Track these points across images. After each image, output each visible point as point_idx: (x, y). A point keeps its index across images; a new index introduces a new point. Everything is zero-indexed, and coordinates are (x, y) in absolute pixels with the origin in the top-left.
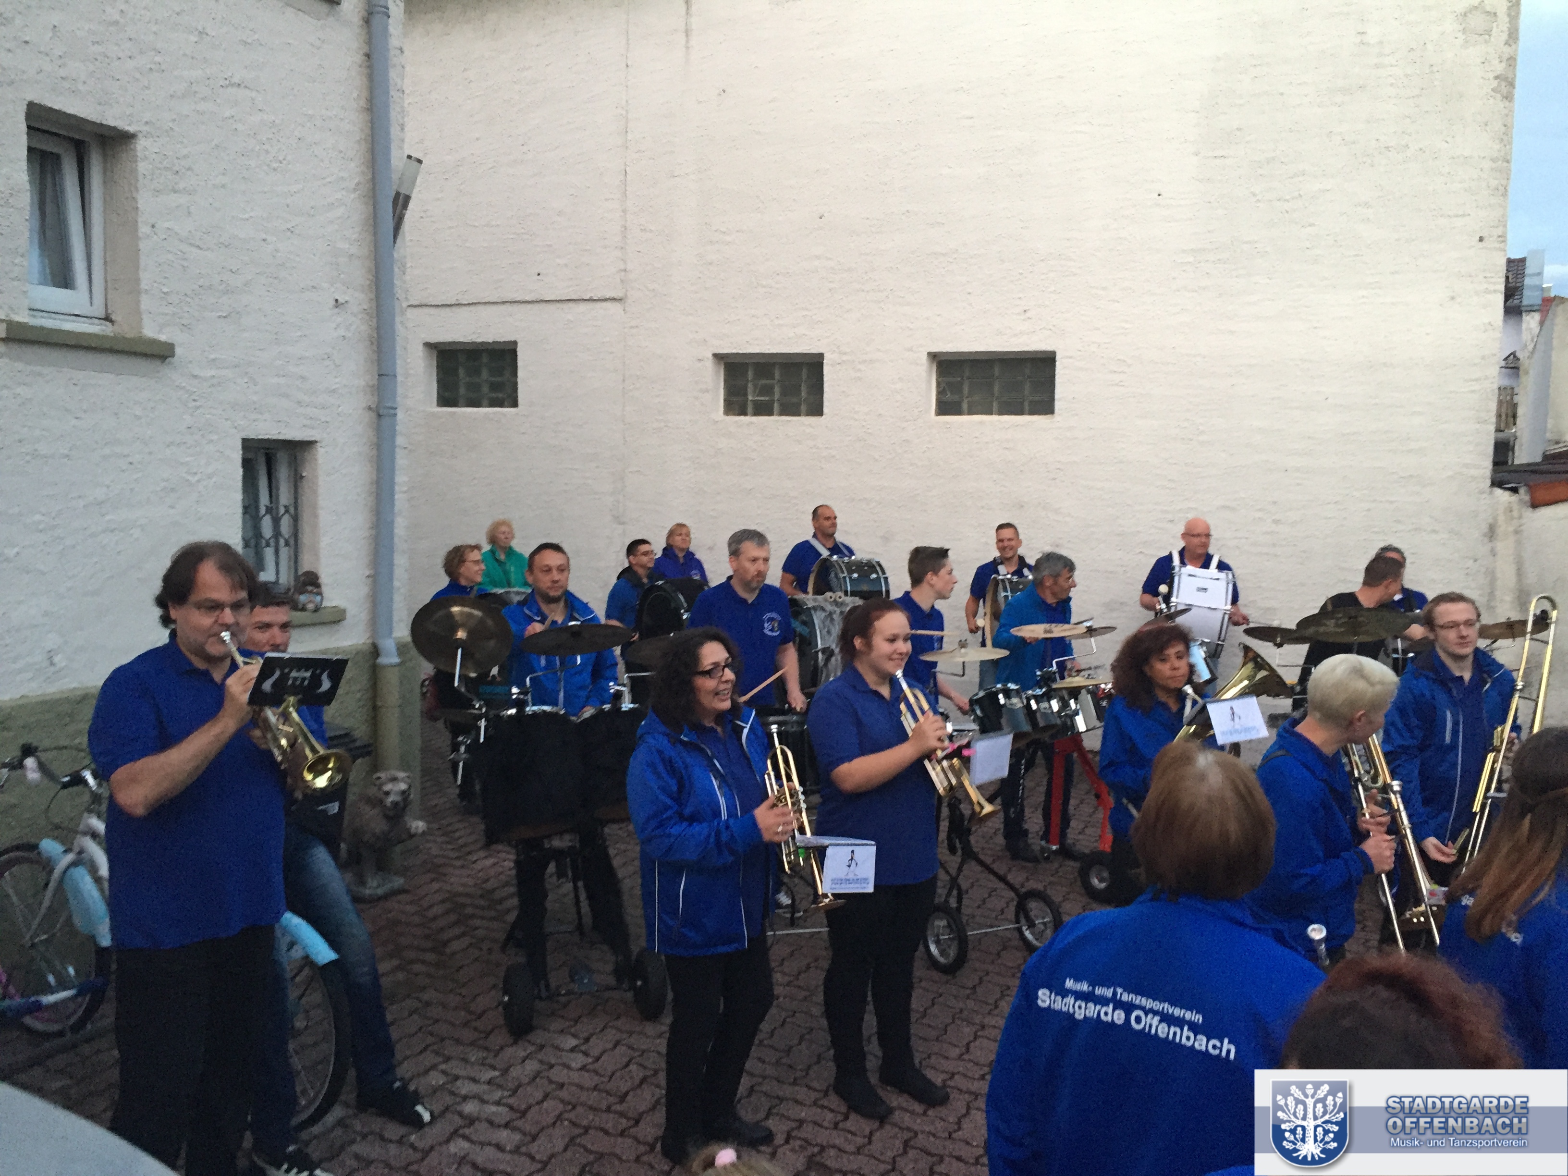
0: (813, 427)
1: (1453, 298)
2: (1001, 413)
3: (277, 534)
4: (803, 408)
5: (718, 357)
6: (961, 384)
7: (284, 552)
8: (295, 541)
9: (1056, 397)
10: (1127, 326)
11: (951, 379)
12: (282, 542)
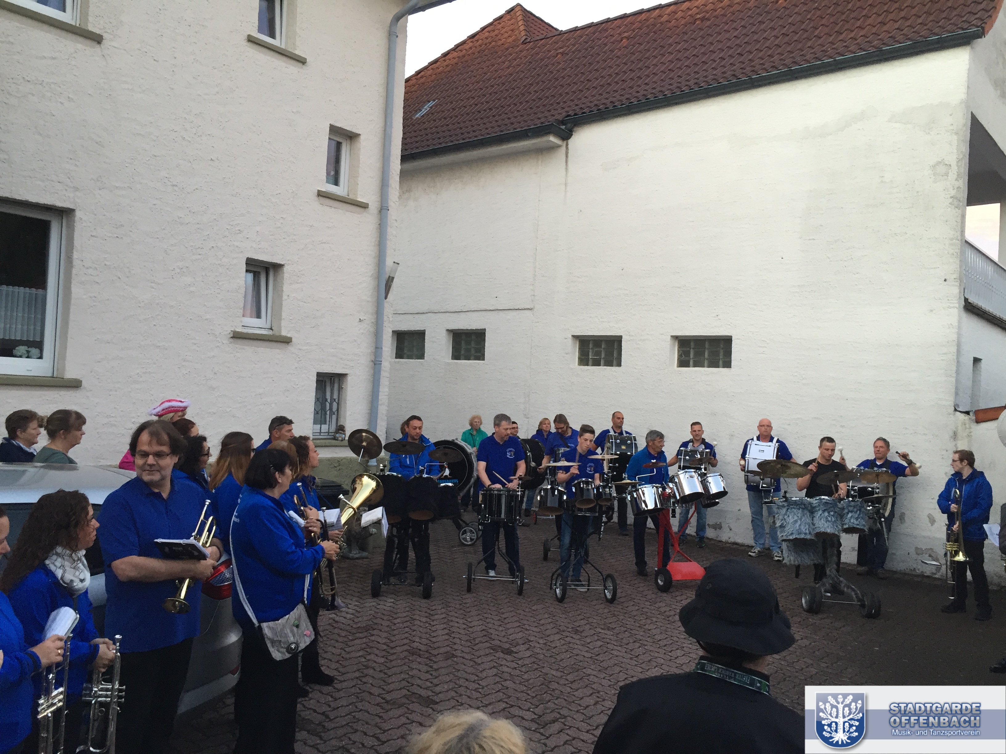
0: (616, 372)
1: (932, 311)
2: (709, 367)
3: (331, 410)
4: (613, 363)
5: (575, 337)
6: (689, 352)
7: (333, 417)
8: (337, 413)
9: (732, 359)
10: (766, 323)
11: (685, 349)
12: (333, 413)
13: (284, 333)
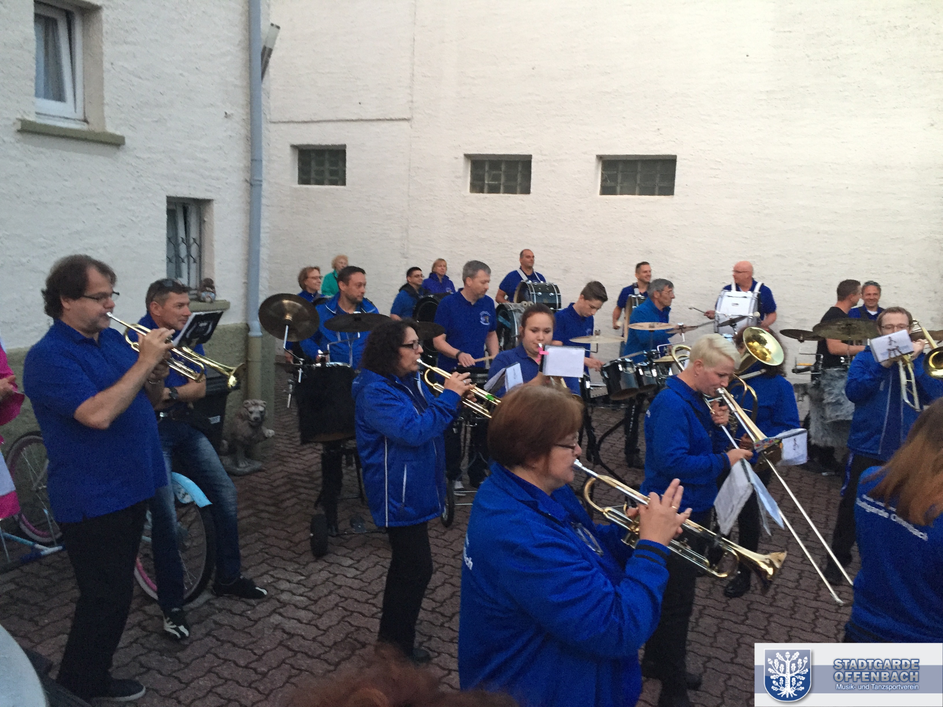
0: (523, 201)
1: (932, 125)
2: (641, 194)
3: (189, 255)
4: (518, 189)
5: (467, 156)
6: (617, 175)
7: (193, 266)
8: (199, 261)
9: (676, 184)
10: (723, 139)
11: (611, 172)
12: (192, 260)
13: (111, 129)
